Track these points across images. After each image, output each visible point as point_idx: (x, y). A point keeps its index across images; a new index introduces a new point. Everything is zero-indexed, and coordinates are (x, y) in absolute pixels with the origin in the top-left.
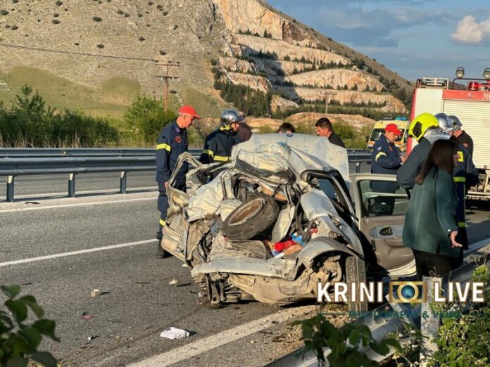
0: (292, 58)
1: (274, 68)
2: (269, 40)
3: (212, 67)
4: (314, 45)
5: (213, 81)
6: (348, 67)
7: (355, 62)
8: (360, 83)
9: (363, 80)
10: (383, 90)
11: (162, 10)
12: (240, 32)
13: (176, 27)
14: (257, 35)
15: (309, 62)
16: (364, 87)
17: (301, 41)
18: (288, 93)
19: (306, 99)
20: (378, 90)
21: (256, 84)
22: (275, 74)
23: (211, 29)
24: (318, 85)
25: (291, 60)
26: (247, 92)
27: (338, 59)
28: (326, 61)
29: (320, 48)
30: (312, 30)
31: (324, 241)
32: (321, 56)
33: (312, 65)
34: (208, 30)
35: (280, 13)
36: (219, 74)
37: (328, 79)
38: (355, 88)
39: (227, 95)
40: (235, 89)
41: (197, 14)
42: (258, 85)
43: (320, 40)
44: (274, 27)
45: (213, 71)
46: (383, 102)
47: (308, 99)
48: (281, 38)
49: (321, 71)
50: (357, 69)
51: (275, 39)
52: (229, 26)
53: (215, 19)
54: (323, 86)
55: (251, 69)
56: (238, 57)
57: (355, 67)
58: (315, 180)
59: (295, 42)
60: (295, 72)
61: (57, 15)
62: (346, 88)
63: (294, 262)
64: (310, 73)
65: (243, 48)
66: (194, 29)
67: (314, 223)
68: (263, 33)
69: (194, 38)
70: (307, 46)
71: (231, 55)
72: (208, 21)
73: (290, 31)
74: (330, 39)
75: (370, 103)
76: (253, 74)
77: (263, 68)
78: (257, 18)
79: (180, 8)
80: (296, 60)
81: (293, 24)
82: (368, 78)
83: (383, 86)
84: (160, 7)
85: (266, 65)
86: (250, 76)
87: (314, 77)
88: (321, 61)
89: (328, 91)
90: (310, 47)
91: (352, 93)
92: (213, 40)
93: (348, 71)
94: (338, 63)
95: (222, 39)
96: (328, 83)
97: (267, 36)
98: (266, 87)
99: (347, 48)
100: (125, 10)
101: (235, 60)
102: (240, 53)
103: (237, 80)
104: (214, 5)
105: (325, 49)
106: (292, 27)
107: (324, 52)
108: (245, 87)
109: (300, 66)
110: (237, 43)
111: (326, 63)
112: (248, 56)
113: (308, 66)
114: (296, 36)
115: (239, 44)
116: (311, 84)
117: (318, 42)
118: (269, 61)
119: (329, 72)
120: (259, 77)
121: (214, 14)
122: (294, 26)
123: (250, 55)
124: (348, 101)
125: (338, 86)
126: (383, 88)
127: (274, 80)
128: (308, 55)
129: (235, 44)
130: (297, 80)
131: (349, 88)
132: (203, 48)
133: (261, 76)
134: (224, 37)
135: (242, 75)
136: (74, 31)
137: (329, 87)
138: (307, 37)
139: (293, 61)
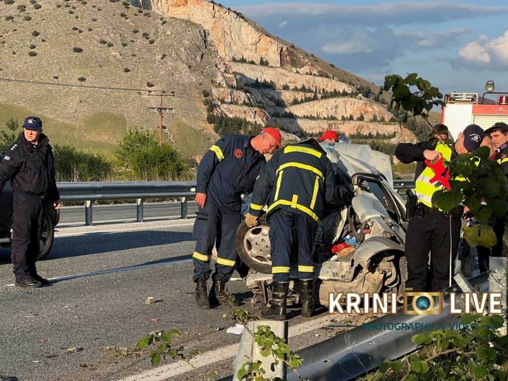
0: (292, 86)
1: (271, 99)
2: (266, 68)
3: (204, 98)
4: (315, 72)
5: (205, 114)
6: (353, 95)
7: (359, 90)
8: (366, 112)
9: (370, 109)
10: (392, 120)
11: (148, 38)
12: (234, 60)
13: (164, 56)
14: (252, 63)
15: (310, 91)
16: (371, 117)
17: (300, 68)
18: (289, 125)
19: (307, 131)
20: (386, 120)
21: (253, 116)
22: (274, 104)
23: (202, 58)
24: (321, 116)
25: (291, 88)
26: (243, 125)
27: (342, 87)
28: (329, 89)
29: (321, 76)
30: (313, 56)
31: (379, 241)
32: (323, 83)
33: (313, 94)
34: (198, 58)
35: (277, 39)
36: (212, 107)
37: (332, 109)
38: (361, 119)
39: (221, 129)
40: (230, 123)
41: (187, 42)
42: (255, 117)
43: (321, 67)
44: (271, 53)
45: (206, 103)
46: (392, 133)
47: (311, 132)
48: (279, 65)
49: (324, 100)
50: (362, 97)
51: (272, 67)
52: (221, 54)
53: (206, 47)
54: (326, 117)
55: (246, 100)
56: (232, 87)
57: (360, 95)
58: (365, 183)
59: (294, 70)
60: (295, 102)
61: (33, 47)
62: (351, 118)
63: (350, 263)
64: (312, 103)
65: (238, 77)
66: (184, 58)
67: (367, 224)
68: (259, 60)
69: (183, 68)
70: (307, 74)
71: (225, 85)
72: (199, 48)
73: (288, 58)
74: (332, 66)
75: (378, 134)
76: (249, 105)
77: (260, 98)
78: (252, 44)
79: (168, 35)
80: (296, 89)
81: (292, 50)
82: (375, 107)
83: (391, 115)
84: (146, 35)
85: (264, 95)
86: (246, 108)
87: (316, 108)
88: (323, 90)
89: (332, 122)
90: (311, 74)
91: (359, 123)
92: (204, 69)
93: (353, 100)
94: (341, 92)
95: (214, 68)
96: (332, 113)
97: (264, 63)
98: (264, 119)
99: (351, 75)
100: (108, 39)
101: (230, 91)
102: (234, 83)
103: (232, 112)
104: (204, 32)
105: (327, 77)
106: (291, 53)
107: (326, 79)
108: (241, 120)
109: (300, 96)
110: (231, 72)
111: (329, 91)
112: (243, 86)
113: (309, 95)
114: (295, 63)
115: (234, 73)
116: (313, 115)
117: (320, 69)
118: (267, 91)
119: (332, 102)
120: (256, 109)
121: (205, 41)
122: (292, 52)
123: (245, 85)
124: (354, 132)
125: (343, 117)
126: (392, 118)
127: (272, 111)
128: (309, 83)
129: (229, 73)
130: (297, 110)
131: (355, 118)
132: (194, 79)
133: (259, 107)
134: (216, 66)
135: (238, 107)
136: (53, 63)
137: (333, 118)
138: (308, 63)
139: (293, 90)
